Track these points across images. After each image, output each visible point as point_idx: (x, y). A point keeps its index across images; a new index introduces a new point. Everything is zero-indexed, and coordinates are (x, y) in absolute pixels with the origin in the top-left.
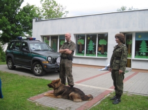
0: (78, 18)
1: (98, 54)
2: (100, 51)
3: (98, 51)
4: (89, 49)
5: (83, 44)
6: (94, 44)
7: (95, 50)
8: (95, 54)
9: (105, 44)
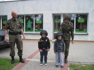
0: (18, 2)
1: (35, 30)
2: (37, 28)
3: (35, 28)
4: (28, 27)
5: (23, 23)
6: (31, 23)
7: (33, 28)
8: (33, 30)
9: (41, 23)
